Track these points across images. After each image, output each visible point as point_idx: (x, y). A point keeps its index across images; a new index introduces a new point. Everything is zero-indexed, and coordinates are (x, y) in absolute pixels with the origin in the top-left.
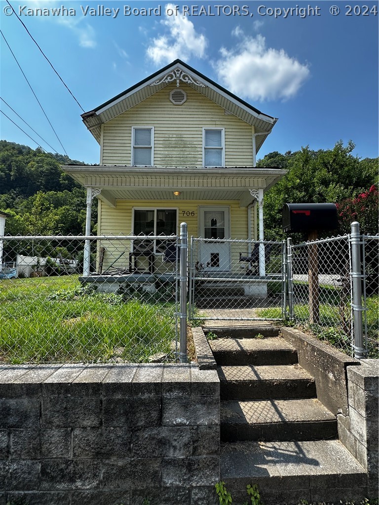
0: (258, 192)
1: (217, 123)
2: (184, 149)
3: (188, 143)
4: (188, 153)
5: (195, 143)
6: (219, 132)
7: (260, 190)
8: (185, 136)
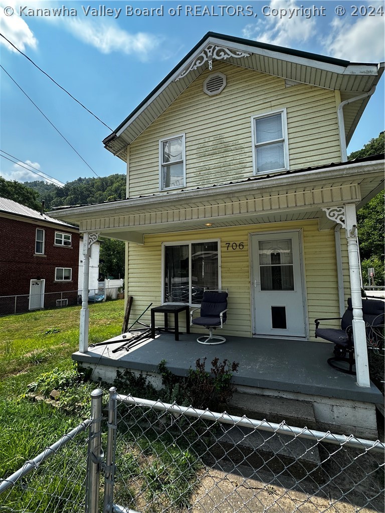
0: (343, 210)
1: (273, 103)
2: (225, 154)
3: (231, 144)
4: (231, 158)
5: (240, 142)
6: (278, 116)
7: (347, 207)
8: (226, 135)
